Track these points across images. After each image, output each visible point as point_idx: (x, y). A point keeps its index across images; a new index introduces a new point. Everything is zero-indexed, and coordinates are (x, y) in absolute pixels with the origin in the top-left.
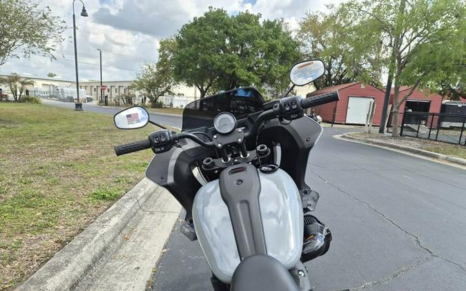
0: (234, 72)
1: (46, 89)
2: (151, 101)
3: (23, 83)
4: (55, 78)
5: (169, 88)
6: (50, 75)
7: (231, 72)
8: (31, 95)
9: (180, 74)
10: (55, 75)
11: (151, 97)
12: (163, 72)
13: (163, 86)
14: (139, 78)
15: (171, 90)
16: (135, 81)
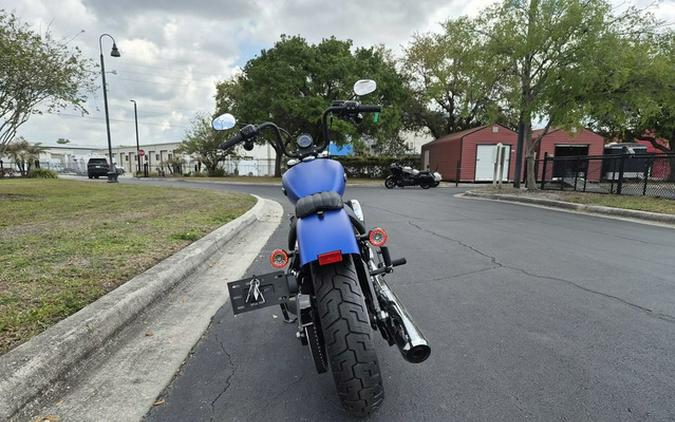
4: (68, 145)
6: (61, 141)
8: (43, 167)
11: (207, 163)
14: (189, 137)
15: (235, 152)
16: (184, 142)
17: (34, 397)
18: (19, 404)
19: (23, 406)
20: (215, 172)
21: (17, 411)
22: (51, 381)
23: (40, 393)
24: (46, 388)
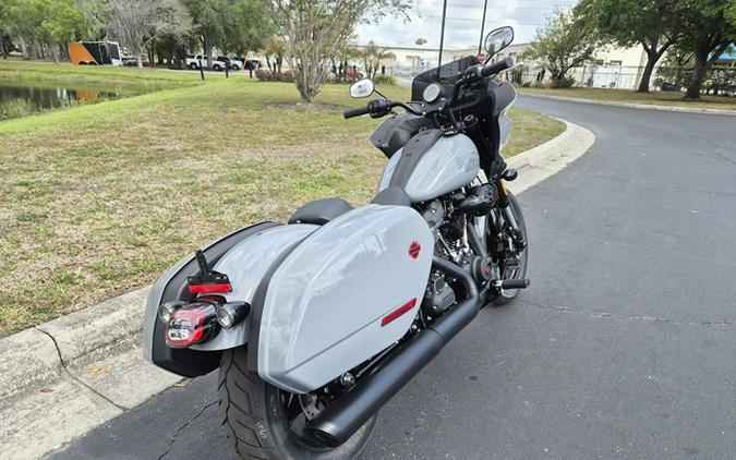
0: (721, 13)
1: (409, 64)
2: (553, 77)
3: (380, 57)
4: (424, 46)
5: (590, 51)
6: (419, 42)
7: (714, 13)
8: (388, 73)
9: (608, 24)
10: (425, 42)
11: (554, 71)
12: (581, 24)
13: (579, 48)
14: (540, 38)
15: (593, 55)
16: (533, 44)
17: (107, 344)
18: (89, 348)
19: (91, 351)
20: (561, 82)
21: (85, 354)
22: (131, 333)
23: (115, 341)
24: (123, 337)
